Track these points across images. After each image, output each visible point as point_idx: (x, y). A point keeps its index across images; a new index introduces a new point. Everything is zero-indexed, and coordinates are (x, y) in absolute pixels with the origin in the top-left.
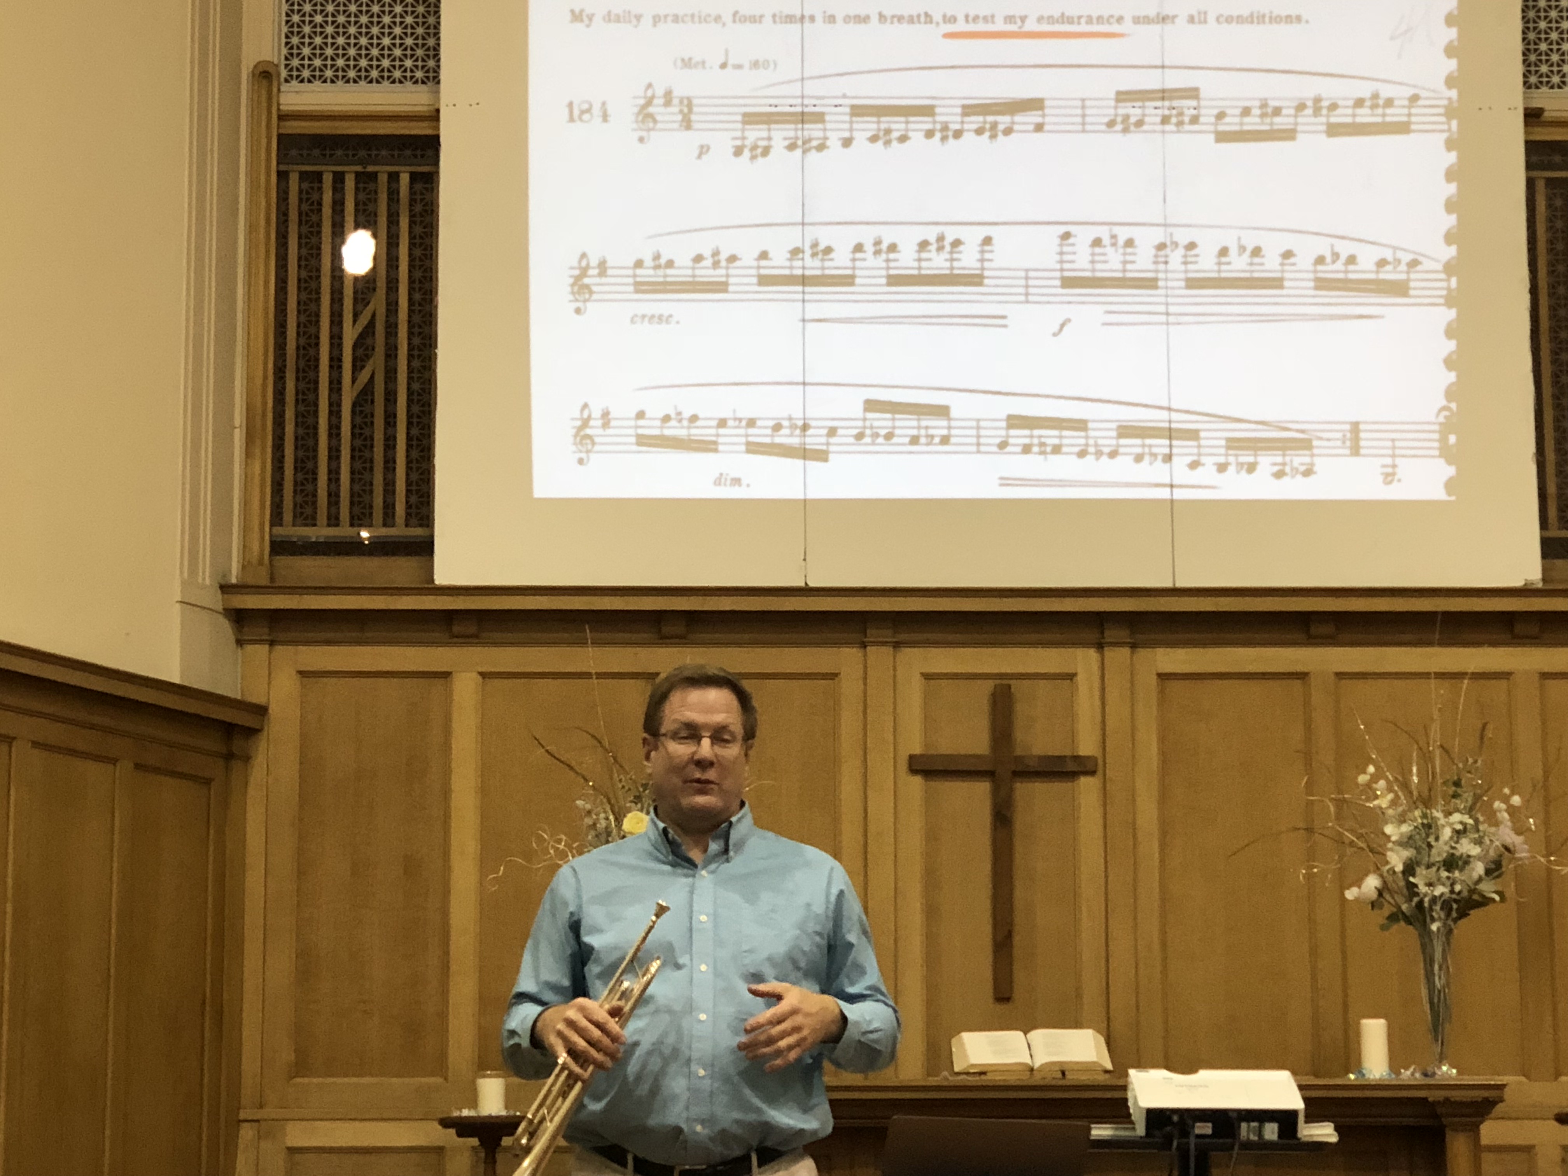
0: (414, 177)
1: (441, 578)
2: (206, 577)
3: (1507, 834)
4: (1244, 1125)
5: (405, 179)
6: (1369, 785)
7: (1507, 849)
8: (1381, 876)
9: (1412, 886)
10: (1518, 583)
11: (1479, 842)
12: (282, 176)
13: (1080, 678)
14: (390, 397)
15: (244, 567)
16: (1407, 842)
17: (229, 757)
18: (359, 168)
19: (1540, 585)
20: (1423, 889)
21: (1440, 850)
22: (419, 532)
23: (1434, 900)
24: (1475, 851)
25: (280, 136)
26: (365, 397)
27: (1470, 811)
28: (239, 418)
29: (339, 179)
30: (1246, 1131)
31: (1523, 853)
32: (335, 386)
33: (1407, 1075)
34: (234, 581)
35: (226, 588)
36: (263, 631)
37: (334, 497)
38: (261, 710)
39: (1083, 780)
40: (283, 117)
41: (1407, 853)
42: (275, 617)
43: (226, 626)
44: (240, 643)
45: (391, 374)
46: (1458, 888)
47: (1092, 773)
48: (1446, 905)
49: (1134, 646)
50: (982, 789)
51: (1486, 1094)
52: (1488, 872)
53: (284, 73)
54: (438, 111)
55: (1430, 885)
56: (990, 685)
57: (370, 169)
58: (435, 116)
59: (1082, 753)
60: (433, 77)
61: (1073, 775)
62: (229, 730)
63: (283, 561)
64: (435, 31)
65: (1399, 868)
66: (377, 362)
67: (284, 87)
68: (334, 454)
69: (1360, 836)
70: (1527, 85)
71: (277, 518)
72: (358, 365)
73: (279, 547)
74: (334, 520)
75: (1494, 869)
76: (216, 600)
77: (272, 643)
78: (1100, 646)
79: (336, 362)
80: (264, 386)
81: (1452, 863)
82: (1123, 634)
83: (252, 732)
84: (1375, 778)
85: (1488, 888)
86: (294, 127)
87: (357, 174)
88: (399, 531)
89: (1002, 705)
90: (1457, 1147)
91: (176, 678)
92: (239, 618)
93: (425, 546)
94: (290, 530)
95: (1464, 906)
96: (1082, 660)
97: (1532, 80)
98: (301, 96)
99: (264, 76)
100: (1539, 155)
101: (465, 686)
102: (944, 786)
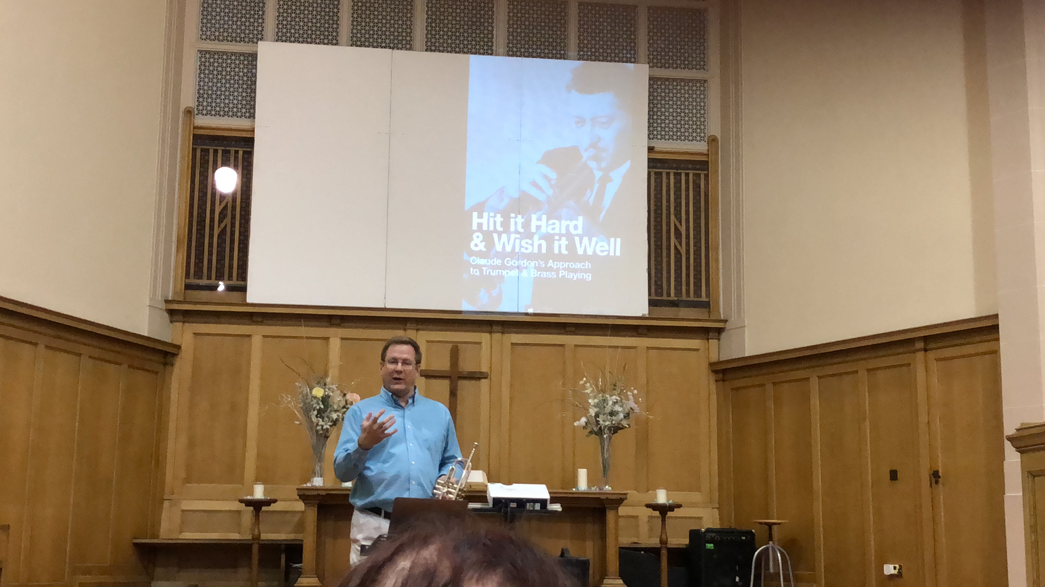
0: (244, 152)
1: (249, 300)
2: (159, 298)
3: (631, 404)
4: (528, 504)
5: (241, 153)
6: (583, 385)
7: (631, 408)
8: (587, 417)
9: (597, 422)
10: (640, 315)
11: (622, 406)
12: (194, 150)
13: (483, 344)
14: (233, 233)
15: (175, 293)
16: (596, 406)
17: (166, 364)
18: (224, 148)
19: (647, 316)
20: (601, 422)
21: (608, 409)
22: (241, 283)
23: (605, 426)
24: (620, 409)
25: (193, 134)
26: (222, 233)
27: (619, 395)
28: (174, 239)
29: (216, 152)
30: (529, 506)
31: (637, 410)
32: (212, 228)
33: (594, 489)
34: (170, 299)
35: (167, 301)
36: (181, 318)
37: (209, 268)
38: (179, 347)
39: (483, 380)
40: (195, 128)
41: (596, 410)
42: (186, 313)
43: (166, 315)
44: (171, 322)
45: (233, 225)
46: (614, 422)
47: (486, 378)
48: (609, 429)
49: (503, 333)
50: (446, 382)
51: (621, 496)
52: (625, 417)
53: (196, 112)
54: (254, 128)
55: (604, 421)
56: (450, 346)
57: (228, 148)
58: (253, 131)
59: (483, 371)
60: (252, 116)
61: (479, 379)
62: (166, 354)
63: (190, 292)
64: (254, 99)
65: (593, 415)
66: (228, 220)
67: (196, 116)
68: (210, 253)
69: (580, 404)
70: (649, 138)
71: (187, 275)
72: (220, 221)
73: (188, 287)
74: (209, 278)
75: (627, 416)
76: (163, 306)
77: (184, 322)
78: (491, 333)
79: (212, 220)
80: (185, 227)
81: (612, 414)
82: (499, 328)
83: (174, 355)
84: (586, 383)
85: (625, 423)
86: (199, 132)
87: (223, 150)
88: (234, 282)
89: (455, 353)
90: (610, 516)
91: (146, 334)
92: (171, 312)
93: (243, 289)
94: (193, 281)
95: (616, 429)
96: (484, 337)
97: (651, 137)
98: (201, 121)
99: (189, 112)
100: (653, 163)
101: (257, 341)
102: (433, 381)
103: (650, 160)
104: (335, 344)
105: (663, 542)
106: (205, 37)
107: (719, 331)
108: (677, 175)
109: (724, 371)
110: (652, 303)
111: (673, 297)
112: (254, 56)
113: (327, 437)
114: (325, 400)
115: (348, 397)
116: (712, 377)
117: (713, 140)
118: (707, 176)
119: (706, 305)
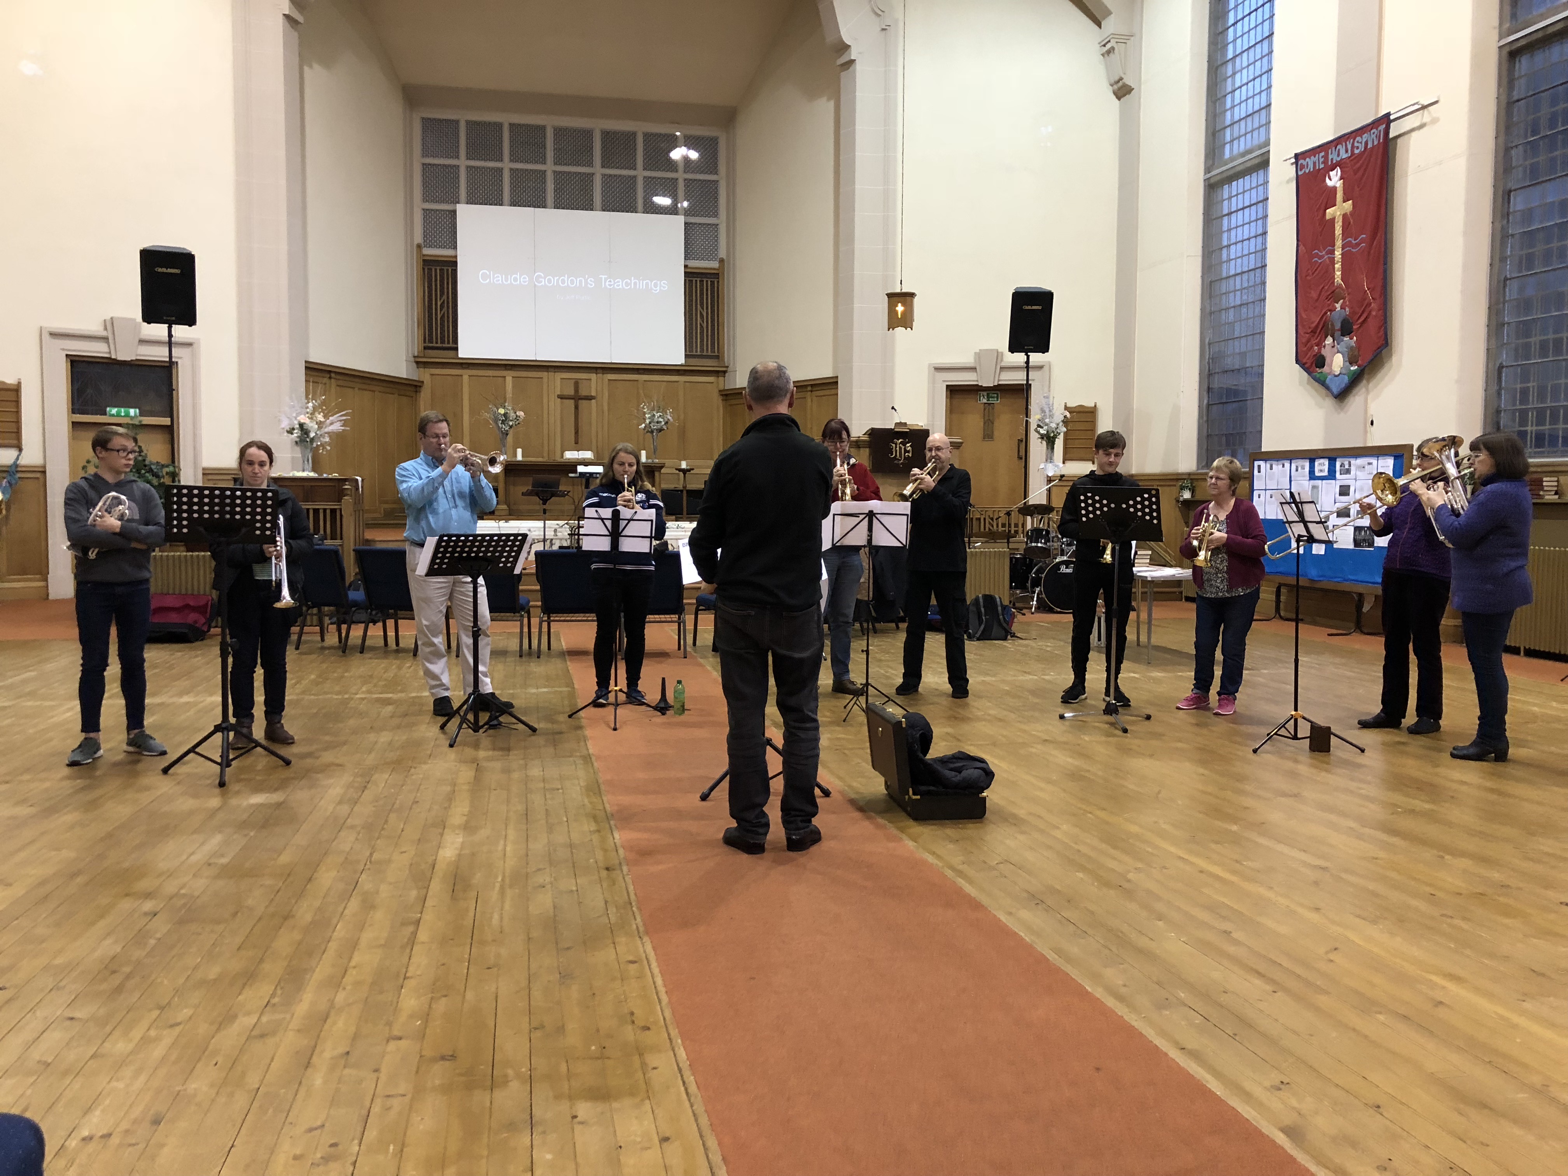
0: (452, 270)
1: (460, 356)
2: (410, 355)
3: (669, 417)
5: (450, 270)
6: (643, 406)
7: (669, 419)
8: (645, 424)
9: (650, 427)
11: (663, 419)
12: (424, 269)
13: (592, 380)
14: (448, 317)
15: (418, 352)
16: (650, 418)
17: (416, 391)
18: (440, 268)
19: (683, 364)
20: (653, 427)
21: (656, 420)
22: (455, 346)
23: (654, 429)
25: (423, 260)
26: (442, 317)
27: (661, 412)
28: (416, 320)
29: (436, 270)
31: (672, 420)
32: (436, 314)
34: (416, 355)
35: (414, 357)
36: (423, 366)
37: (437, 338)
38: (423, 382)
40: (424, 255)
41: (650, 420)
42: (425, 363)
43: (415, 365)
44: (418, 369)
45: (448, 312)
46: (659, 427)
47: (594, 399)
48: (657, 430)
49: (602, 373)
50: (572, 401)
51: (663, 464)
53: (423, 246)
54: (457, 255)
56: (573, 381)
57: (443, 268)
58: (456, 257)
59: (593, 395)
60: (455, 248)
61: (591, 399)
62: (416, 386)
63: (427, 351)
64: (456, 238)
65: (649, 423)
66: (445, 309)
67: (423, 249)
68: (437, 328)
69: (641, 417)
71: (425, 342)
73: (425, 348)
74: (437, 343)
75: (666, 423)
76: (413, 359)
77: (425, 369)
78: (596, 373)
79: (436, 309)
81: (658, 422)
82: (600, 371)
83: (421, 387)
84: (644, 404)
86: (426, 258)
88: (451, 345)
89: (577, 384)
90: (657, 474)
91: (405, 377)
92: (417, 363)
93: (456, 349)
94: (428, 344)
95: (660, 430)
96: (593, 376)
97: (686, 258)
98: (427, 251)
99: (419, 246)
100: (686, 274)
101: (466, 378)
102: (565, 401)
103: (685, 273)
104: (509, 380)
105: (685, 487)
106: (425, 200)
107: (725, 372)
108: (702, 281)
109: (726, 395)
110: (686, 356)
111: (699, 353)
112: (455, 212)
113: (507, 434)
114: (505, 415)
115: (518, 413)
116: (720, 398)
117: (722, 261)
118: (718, 282)
119: (717, 357)
